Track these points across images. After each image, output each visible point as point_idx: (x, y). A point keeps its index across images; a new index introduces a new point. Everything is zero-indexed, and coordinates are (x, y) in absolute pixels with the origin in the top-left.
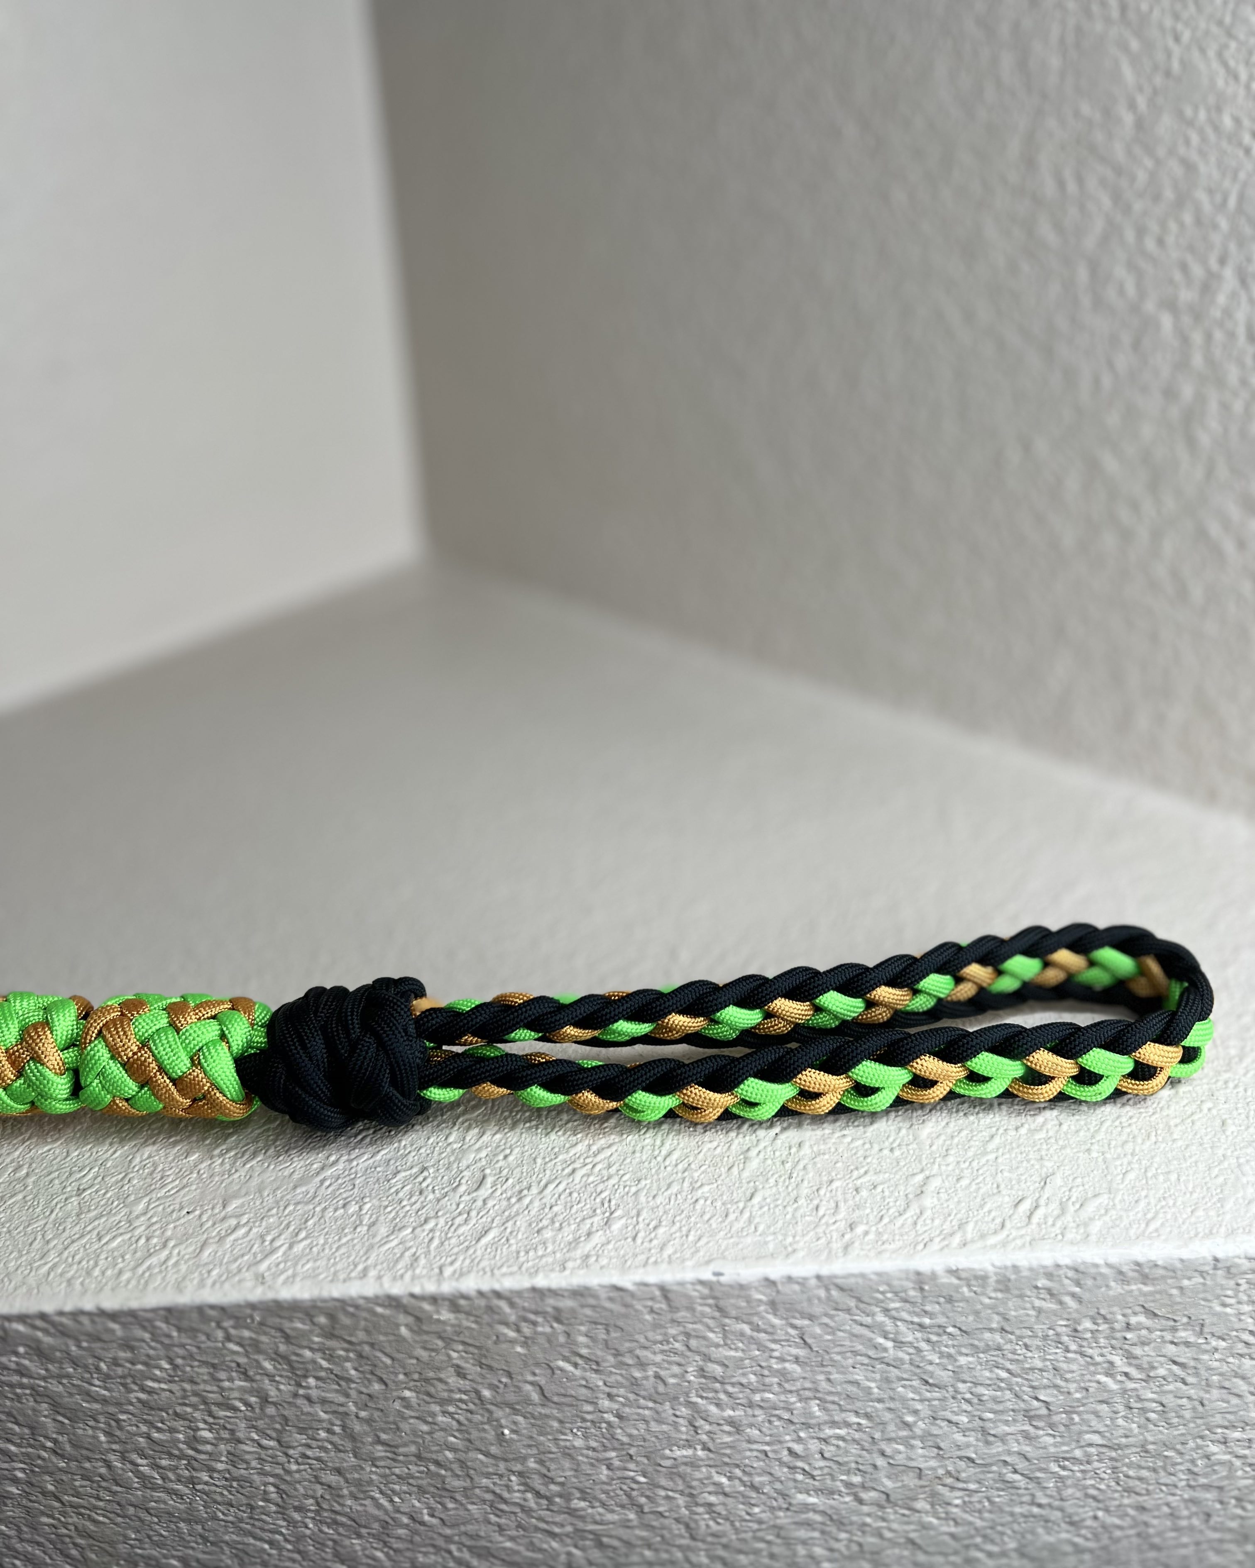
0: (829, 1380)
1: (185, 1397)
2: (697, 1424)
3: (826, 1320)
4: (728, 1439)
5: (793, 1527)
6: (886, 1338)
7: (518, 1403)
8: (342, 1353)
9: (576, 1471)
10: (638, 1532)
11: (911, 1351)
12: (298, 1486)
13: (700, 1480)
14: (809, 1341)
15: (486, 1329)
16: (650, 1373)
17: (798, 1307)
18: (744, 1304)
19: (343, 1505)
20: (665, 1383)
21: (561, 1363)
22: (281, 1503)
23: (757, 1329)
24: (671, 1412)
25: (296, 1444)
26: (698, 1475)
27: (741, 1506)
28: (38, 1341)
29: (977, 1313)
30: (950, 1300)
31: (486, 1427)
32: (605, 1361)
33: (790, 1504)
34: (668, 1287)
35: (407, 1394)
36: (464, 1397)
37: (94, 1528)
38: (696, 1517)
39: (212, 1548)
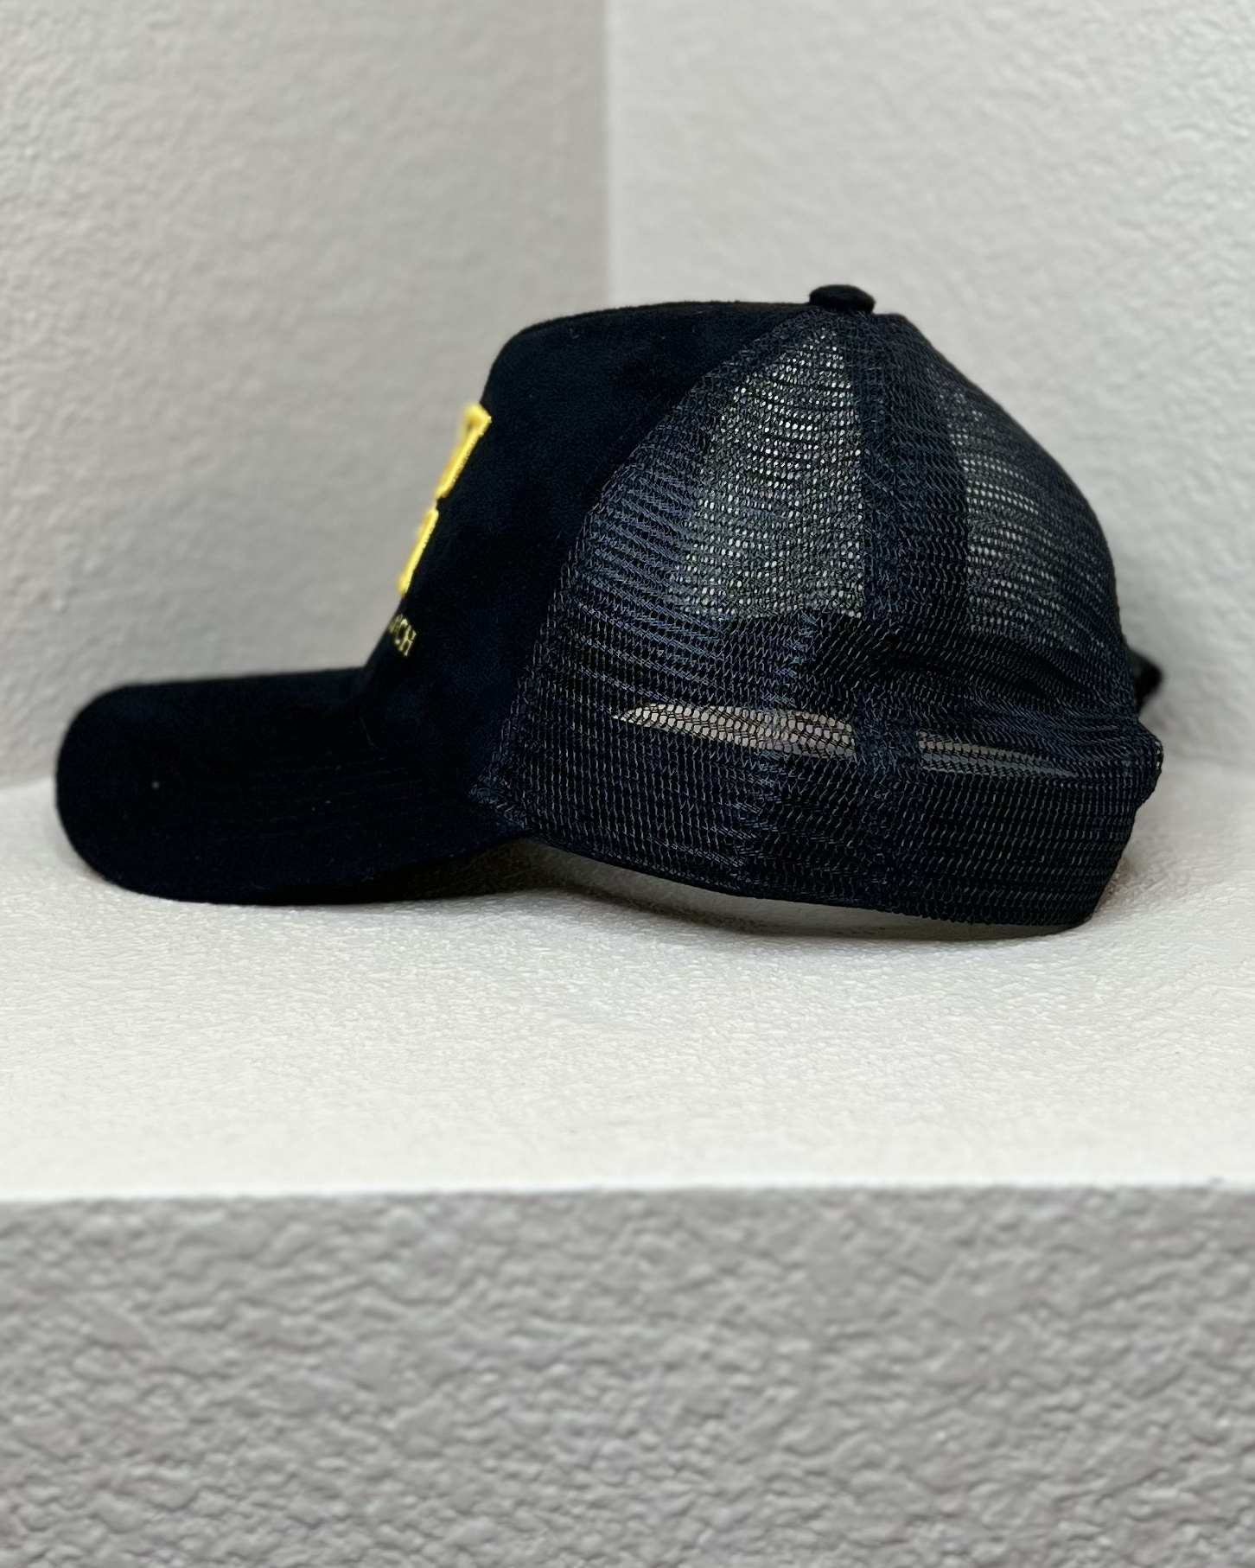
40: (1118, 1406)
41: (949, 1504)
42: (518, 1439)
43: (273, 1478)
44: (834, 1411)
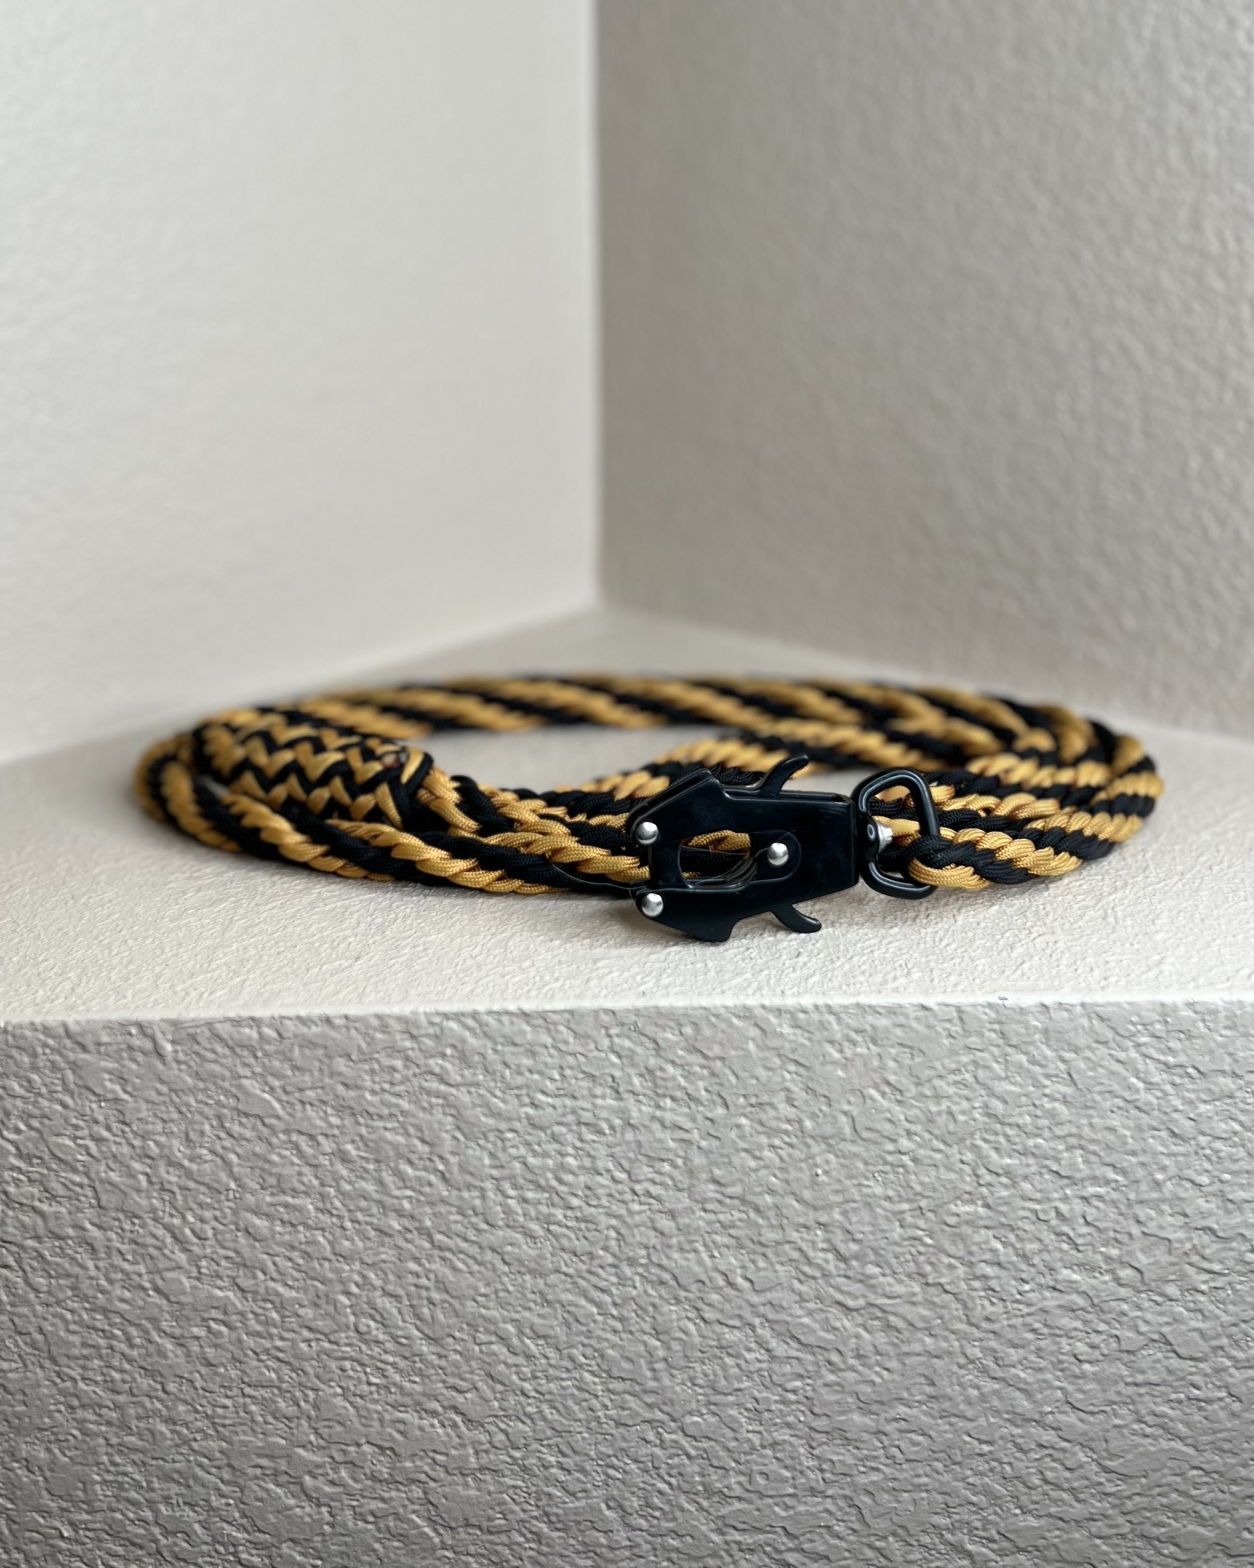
0: (1091, 1125)
1: (564, 1115)
2: (979, 1173)
3: (1089, 1054)
4: (1005, 1193)
5: (1058, 1312)
6: (1138, 1078)
7: (832, 1137)
8: (697, 1069)
9: (873, 1225)
10: (921, 1310)
11: (1159, 1094)
12: (636, 1231)
13: (978, 1244)
14: (1075, 1076)
15: (816, 1047)
16: (944, 1107)
17: (1066, 1037)
18: (1023, 1031)
19: (669, 1258)
20: (955, 1121)
22: (618, 1253)
23: (1033, 1062)
24: (958, 1157)
25: (642, 1177)
26: (977, 1238)
27: (1013, 1282)
28: (464, 1041)
29: (1211, 1052)
30: (1190, 1037)
31: (803, 1165)
32: (908, 1090)
33: (1056, 1281)
34: (963, 1009)
35: (743, 1121)
36: (788, 1127)
37: (451, 1278)
38: (974, 1294)
39: (547, 1310)
40: (939, 1151)
41: (824, 1218)
42: (529, 1176)
43: (363, 1204)
44: (743, 1154)
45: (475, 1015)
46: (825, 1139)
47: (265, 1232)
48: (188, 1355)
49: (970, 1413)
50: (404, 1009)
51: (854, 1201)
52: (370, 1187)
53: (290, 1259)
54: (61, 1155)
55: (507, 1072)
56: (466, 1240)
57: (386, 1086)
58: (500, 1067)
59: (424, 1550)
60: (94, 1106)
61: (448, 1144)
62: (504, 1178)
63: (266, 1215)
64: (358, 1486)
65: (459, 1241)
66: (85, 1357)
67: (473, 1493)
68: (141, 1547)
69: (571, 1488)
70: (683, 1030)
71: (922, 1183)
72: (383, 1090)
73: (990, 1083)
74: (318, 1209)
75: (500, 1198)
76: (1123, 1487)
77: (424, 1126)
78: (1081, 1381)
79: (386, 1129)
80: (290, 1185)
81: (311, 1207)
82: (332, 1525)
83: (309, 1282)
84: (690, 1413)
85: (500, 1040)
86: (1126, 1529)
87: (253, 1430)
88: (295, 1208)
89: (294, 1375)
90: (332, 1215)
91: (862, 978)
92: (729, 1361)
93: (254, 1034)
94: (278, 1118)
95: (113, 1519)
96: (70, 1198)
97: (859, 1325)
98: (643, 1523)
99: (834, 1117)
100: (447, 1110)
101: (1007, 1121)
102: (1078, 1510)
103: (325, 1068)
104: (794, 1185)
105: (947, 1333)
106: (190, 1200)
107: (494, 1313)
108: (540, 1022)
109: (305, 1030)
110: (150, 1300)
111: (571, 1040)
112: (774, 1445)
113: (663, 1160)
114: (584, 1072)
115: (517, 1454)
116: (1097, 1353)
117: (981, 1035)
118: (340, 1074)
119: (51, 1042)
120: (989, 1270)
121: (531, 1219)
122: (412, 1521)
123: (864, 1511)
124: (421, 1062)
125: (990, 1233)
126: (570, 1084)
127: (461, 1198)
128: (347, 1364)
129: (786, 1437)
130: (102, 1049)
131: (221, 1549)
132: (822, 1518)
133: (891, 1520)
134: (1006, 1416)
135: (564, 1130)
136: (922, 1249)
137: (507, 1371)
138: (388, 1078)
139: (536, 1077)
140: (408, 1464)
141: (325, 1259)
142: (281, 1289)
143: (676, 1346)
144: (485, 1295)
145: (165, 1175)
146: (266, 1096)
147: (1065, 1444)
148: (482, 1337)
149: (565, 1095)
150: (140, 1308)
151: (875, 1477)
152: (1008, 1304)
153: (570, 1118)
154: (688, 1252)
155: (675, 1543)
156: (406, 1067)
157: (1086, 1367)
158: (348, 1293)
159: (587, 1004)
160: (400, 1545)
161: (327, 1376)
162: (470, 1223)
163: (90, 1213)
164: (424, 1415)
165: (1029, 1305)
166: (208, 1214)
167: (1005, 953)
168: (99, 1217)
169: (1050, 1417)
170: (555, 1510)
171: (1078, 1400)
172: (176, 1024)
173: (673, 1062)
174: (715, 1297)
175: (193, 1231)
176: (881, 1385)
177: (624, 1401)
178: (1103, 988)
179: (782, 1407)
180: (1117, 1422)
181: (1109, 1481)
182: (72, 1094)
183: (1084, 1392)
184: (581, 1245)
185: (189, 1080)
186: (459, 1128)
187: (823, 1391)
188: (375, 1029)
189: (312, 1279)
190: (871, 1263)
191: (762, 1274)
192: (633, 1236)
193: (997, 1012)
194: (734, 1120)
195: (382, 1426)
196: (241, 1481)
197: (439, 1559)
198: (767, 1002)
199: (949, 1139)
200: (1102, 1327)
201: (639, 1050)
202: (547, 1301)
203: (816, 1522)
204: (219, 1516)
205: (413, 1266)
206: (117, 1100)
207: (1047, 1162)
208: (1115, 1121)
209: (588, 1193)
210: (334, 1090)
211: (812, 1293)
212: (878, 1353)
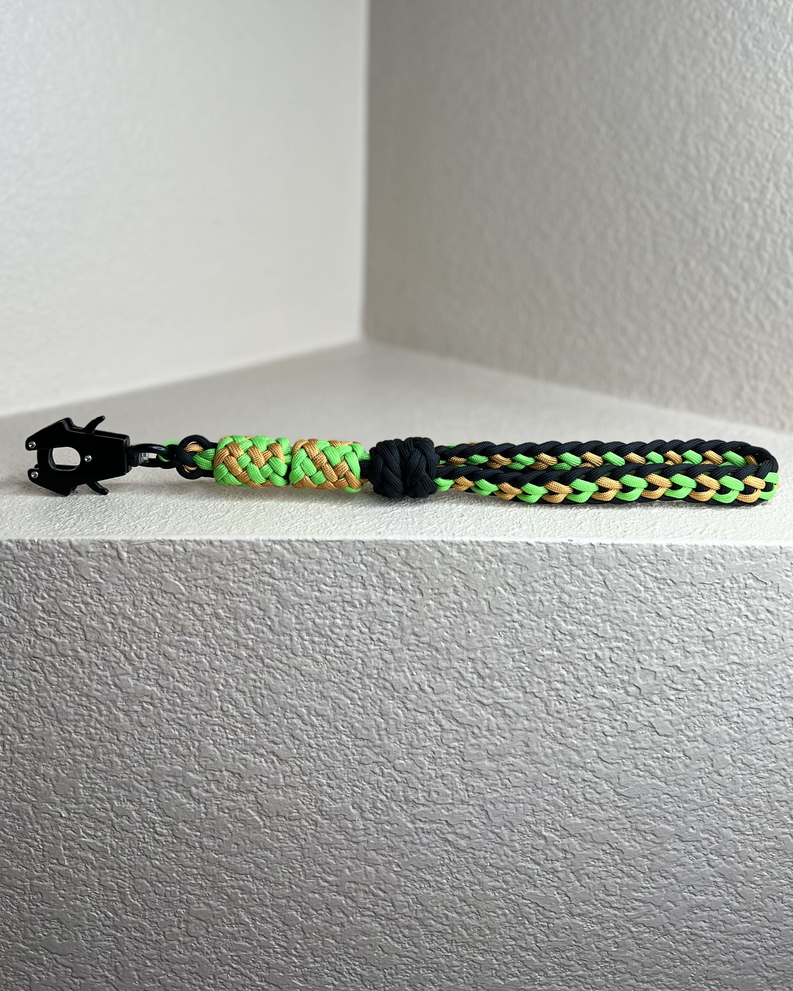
0: (615, 609)
1: (335, 597)
2: (555, 633)
3: (615, 571)
4: (568, 645)
5: (595, 709)
6: (641, 585)
7: (478, 612)
8: (407, 574)
9: (498, 660)
10: (522, 706)
11: (652, 594)
12: (372, 660)
13: (554, 672)
14: (608, 583)
15: (471, 564)
16: (538, 598)
17: (603, 561)
18: (580, 558)
19: (389, 675)
20: (543, 605)
21: (500, 588)
22: (362, 672)
23: (585, 574)
24: (544, 624)
25: (376, 631)
26: (553, 668)
27: (572, 692)
28: (284, 556)
29: (680, 572)
30: (669, 563)
31: (462, 627)
32: (519, 588)
33: (595, 692)
34: (549, 545)
35: (431, 602)
36: (455, 606)
37: (273, 682)
38: (551, 698)
39: (324, 701)
40: (535, 621)
41: (472, 656)
42: (316, 629)
43: (227, 642)
44: (430, 620)
45: (289, 542)
46: (474, 613)
47: (174, 655)
48: (131, 720)
49: (546, 762)
50: (253, 538)
51: (488, 647)
52: (231, 633)
53: (187, 671)
54: (66, 612)
55: (306, 573)
56: (281, 662)
57: (241, 579)
58: (302, 570)
59: (254, 828)
60: (84, 585)
61: (273, 610)
62: (302, 630)
63: (175, 646)
64: (220, 793)
65: (277, 662)
66: (76, 721)
67: (281, 798)
68: (104, 823)
69: (334, 797)
70: (400, 553)
71: (525, 638)
72: (239, 581)
73: (561, 585)
74: (203, 644)
75: (300, 640)
76: (627, 803)
77: (261, 600)
78: (606, 746)
79: (240, 602)
80: (188, 631)
81: (199, 643)
82: (206, 814)
83: (197, 683)
84: (399, 759)
85: (302, 556)
86: (628, 826)
87: (165, 761)
88: (190, 643)
89: (188, 733)
90: (210, 647)
91: (496, 528)
92: (420, 731)
93: (171, 549)
94: (183, 594)
95: (89, 808)
96: (70, 635)
97: (489, 713)
98: (371, 816)
99: (479, 601)
100: (273, 593)
101: (571, 606)
102: (602, 815)
103: (208, 568)
104: (456, 637)
105: (536, 719)
106: (134, 637)
107: (296, 702)
108: (325, 546)
109: (199, 547)
110: (112, 690)
111: (340, 557)
112: (443, 776)
113: (388, 622)
114: (347, 574)
115: (306, 778)
116: (615, 731)
117: (558, 559)
118: (217, 572)
119: (62, 550)
120: (559, 686)
121: (316, 652)
122: (248, 812)
123: (489, 813)
124: (260, 566)
125: (560, 666)
126: (339, 580)
127: (280, 640)
128: (216, 728)
129: (449, 773)
130: (90, 555)
131: (146, 825)
132: (467, 816)
133: (503, 818)
134: (566, 764)
135: (335, 604)
136: (524, 673)
137: (301, 733)
138: (242, 574)
139: (321, 576)
140: (247, 782)
141: (206, 671)
142: (182, 686)
143: (391, 722)
144: (291, 693)
145: (122, 624)
146: (177, 582)
147: (597, 780)
148: (289, 715)
149: (336, 586)
150: (107, 695)
151: (495, 795)
152: (569, 704)
153: (339, 598)
154: (400, 672)
155: (388, 828)
156: (252, 569)
157: (609, 738)
158: (218, 690)
159: (349, 537)
160: (242, 825)
161: (205, 734)
162: (284, 653)
163: (81, 643)
164: (256, 756)
165: (580, 705)
166: (144, 645)
167: (572, 518)
168: (86, 645)
169: (589, 765)
170: (325, 809)
171: (604, 756)
172: (129, 542)
173: (394, 570)
174: (413, 697)
175: (135, 654)
176: (500, 746)
177: (363, 751)
178: (623, 537)
179: (447, 756)
180: (625, 768)
181: (619, 800)
182: (73, 579)
183: (608, 752)
184: (343, 667)
185: (136, 573)
186: (279, 603)
187: (469, 748)
188: (236, 548)
189: (199, 681)
190: (497, 680)
191: (438, 685)
192: (370, 662)
193: (567, 548)
194: (426, 602)
195: (234, 761)
196: (158, 789)
197: (262, 833)
198: (445, 539)
199: (539, 614)
200: (619, 718)
201: (376, 563)
202: (324, 697)
203: (463, 818)
204: (146, 808)
205: (252, 676)
206: (97, 582)
207: (591, 629)
208: (628, 608)
209: (346, 638)
210: (213, 580)
211: (465, 696)
212: (499, 728)
